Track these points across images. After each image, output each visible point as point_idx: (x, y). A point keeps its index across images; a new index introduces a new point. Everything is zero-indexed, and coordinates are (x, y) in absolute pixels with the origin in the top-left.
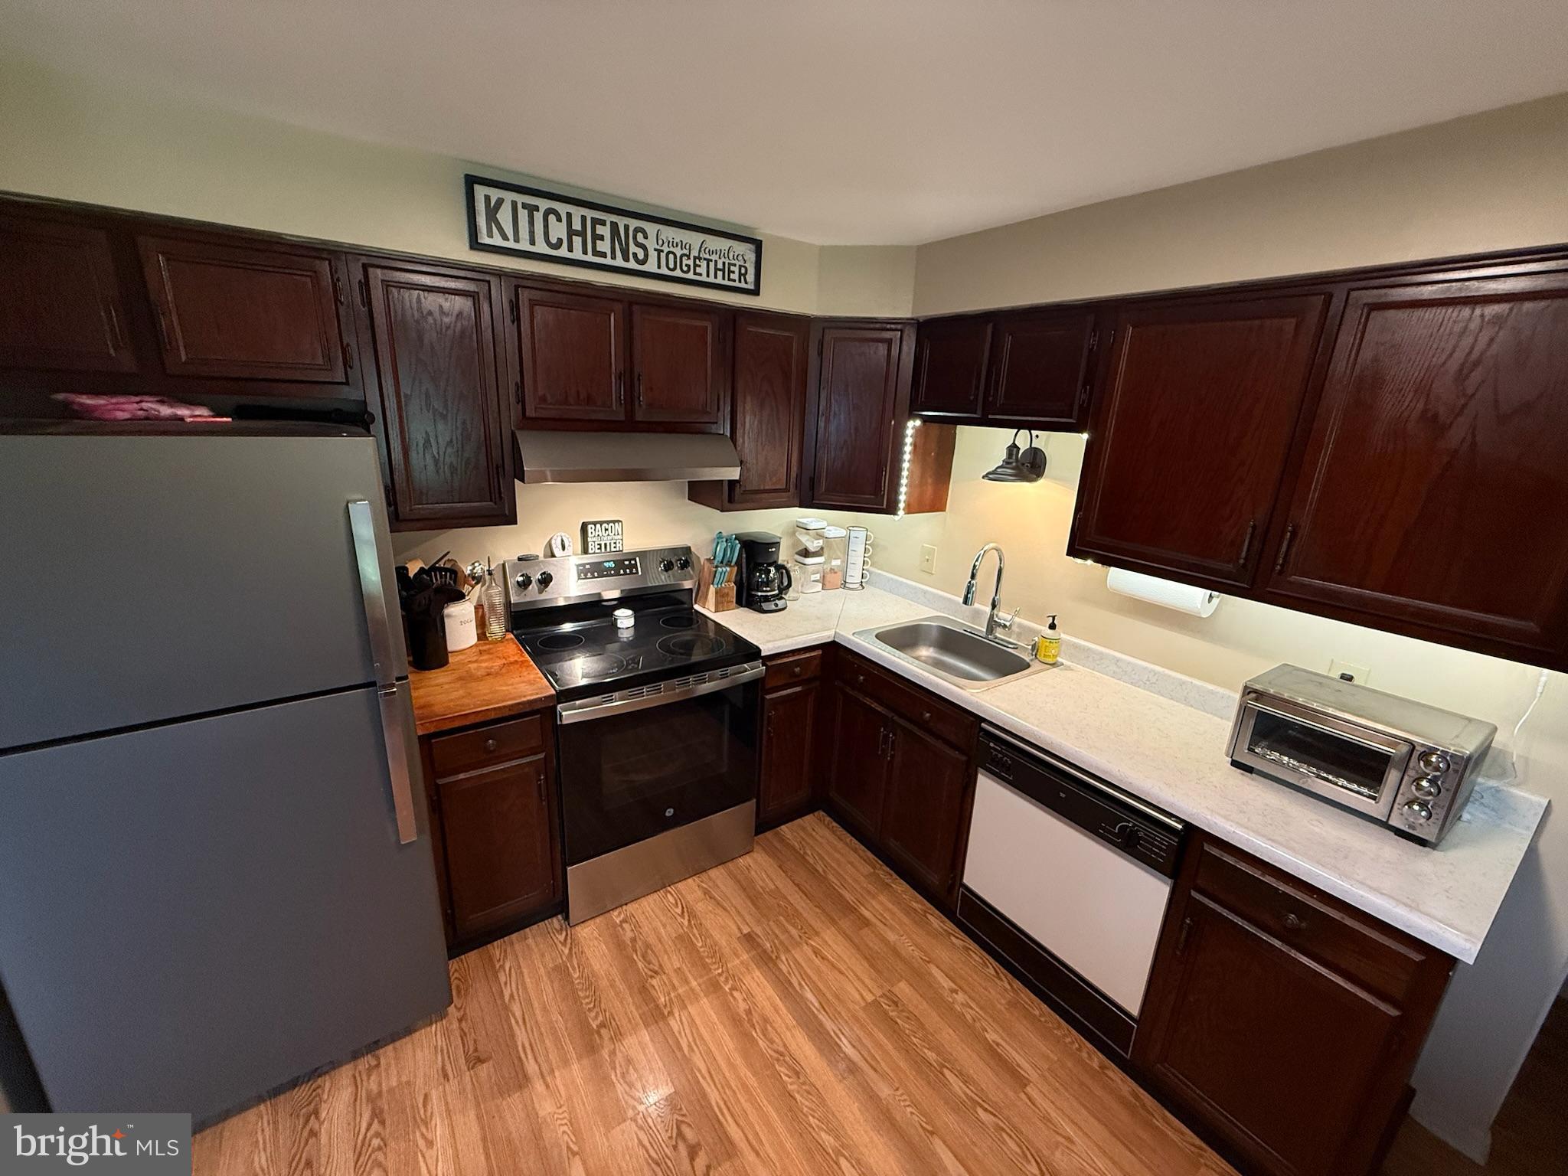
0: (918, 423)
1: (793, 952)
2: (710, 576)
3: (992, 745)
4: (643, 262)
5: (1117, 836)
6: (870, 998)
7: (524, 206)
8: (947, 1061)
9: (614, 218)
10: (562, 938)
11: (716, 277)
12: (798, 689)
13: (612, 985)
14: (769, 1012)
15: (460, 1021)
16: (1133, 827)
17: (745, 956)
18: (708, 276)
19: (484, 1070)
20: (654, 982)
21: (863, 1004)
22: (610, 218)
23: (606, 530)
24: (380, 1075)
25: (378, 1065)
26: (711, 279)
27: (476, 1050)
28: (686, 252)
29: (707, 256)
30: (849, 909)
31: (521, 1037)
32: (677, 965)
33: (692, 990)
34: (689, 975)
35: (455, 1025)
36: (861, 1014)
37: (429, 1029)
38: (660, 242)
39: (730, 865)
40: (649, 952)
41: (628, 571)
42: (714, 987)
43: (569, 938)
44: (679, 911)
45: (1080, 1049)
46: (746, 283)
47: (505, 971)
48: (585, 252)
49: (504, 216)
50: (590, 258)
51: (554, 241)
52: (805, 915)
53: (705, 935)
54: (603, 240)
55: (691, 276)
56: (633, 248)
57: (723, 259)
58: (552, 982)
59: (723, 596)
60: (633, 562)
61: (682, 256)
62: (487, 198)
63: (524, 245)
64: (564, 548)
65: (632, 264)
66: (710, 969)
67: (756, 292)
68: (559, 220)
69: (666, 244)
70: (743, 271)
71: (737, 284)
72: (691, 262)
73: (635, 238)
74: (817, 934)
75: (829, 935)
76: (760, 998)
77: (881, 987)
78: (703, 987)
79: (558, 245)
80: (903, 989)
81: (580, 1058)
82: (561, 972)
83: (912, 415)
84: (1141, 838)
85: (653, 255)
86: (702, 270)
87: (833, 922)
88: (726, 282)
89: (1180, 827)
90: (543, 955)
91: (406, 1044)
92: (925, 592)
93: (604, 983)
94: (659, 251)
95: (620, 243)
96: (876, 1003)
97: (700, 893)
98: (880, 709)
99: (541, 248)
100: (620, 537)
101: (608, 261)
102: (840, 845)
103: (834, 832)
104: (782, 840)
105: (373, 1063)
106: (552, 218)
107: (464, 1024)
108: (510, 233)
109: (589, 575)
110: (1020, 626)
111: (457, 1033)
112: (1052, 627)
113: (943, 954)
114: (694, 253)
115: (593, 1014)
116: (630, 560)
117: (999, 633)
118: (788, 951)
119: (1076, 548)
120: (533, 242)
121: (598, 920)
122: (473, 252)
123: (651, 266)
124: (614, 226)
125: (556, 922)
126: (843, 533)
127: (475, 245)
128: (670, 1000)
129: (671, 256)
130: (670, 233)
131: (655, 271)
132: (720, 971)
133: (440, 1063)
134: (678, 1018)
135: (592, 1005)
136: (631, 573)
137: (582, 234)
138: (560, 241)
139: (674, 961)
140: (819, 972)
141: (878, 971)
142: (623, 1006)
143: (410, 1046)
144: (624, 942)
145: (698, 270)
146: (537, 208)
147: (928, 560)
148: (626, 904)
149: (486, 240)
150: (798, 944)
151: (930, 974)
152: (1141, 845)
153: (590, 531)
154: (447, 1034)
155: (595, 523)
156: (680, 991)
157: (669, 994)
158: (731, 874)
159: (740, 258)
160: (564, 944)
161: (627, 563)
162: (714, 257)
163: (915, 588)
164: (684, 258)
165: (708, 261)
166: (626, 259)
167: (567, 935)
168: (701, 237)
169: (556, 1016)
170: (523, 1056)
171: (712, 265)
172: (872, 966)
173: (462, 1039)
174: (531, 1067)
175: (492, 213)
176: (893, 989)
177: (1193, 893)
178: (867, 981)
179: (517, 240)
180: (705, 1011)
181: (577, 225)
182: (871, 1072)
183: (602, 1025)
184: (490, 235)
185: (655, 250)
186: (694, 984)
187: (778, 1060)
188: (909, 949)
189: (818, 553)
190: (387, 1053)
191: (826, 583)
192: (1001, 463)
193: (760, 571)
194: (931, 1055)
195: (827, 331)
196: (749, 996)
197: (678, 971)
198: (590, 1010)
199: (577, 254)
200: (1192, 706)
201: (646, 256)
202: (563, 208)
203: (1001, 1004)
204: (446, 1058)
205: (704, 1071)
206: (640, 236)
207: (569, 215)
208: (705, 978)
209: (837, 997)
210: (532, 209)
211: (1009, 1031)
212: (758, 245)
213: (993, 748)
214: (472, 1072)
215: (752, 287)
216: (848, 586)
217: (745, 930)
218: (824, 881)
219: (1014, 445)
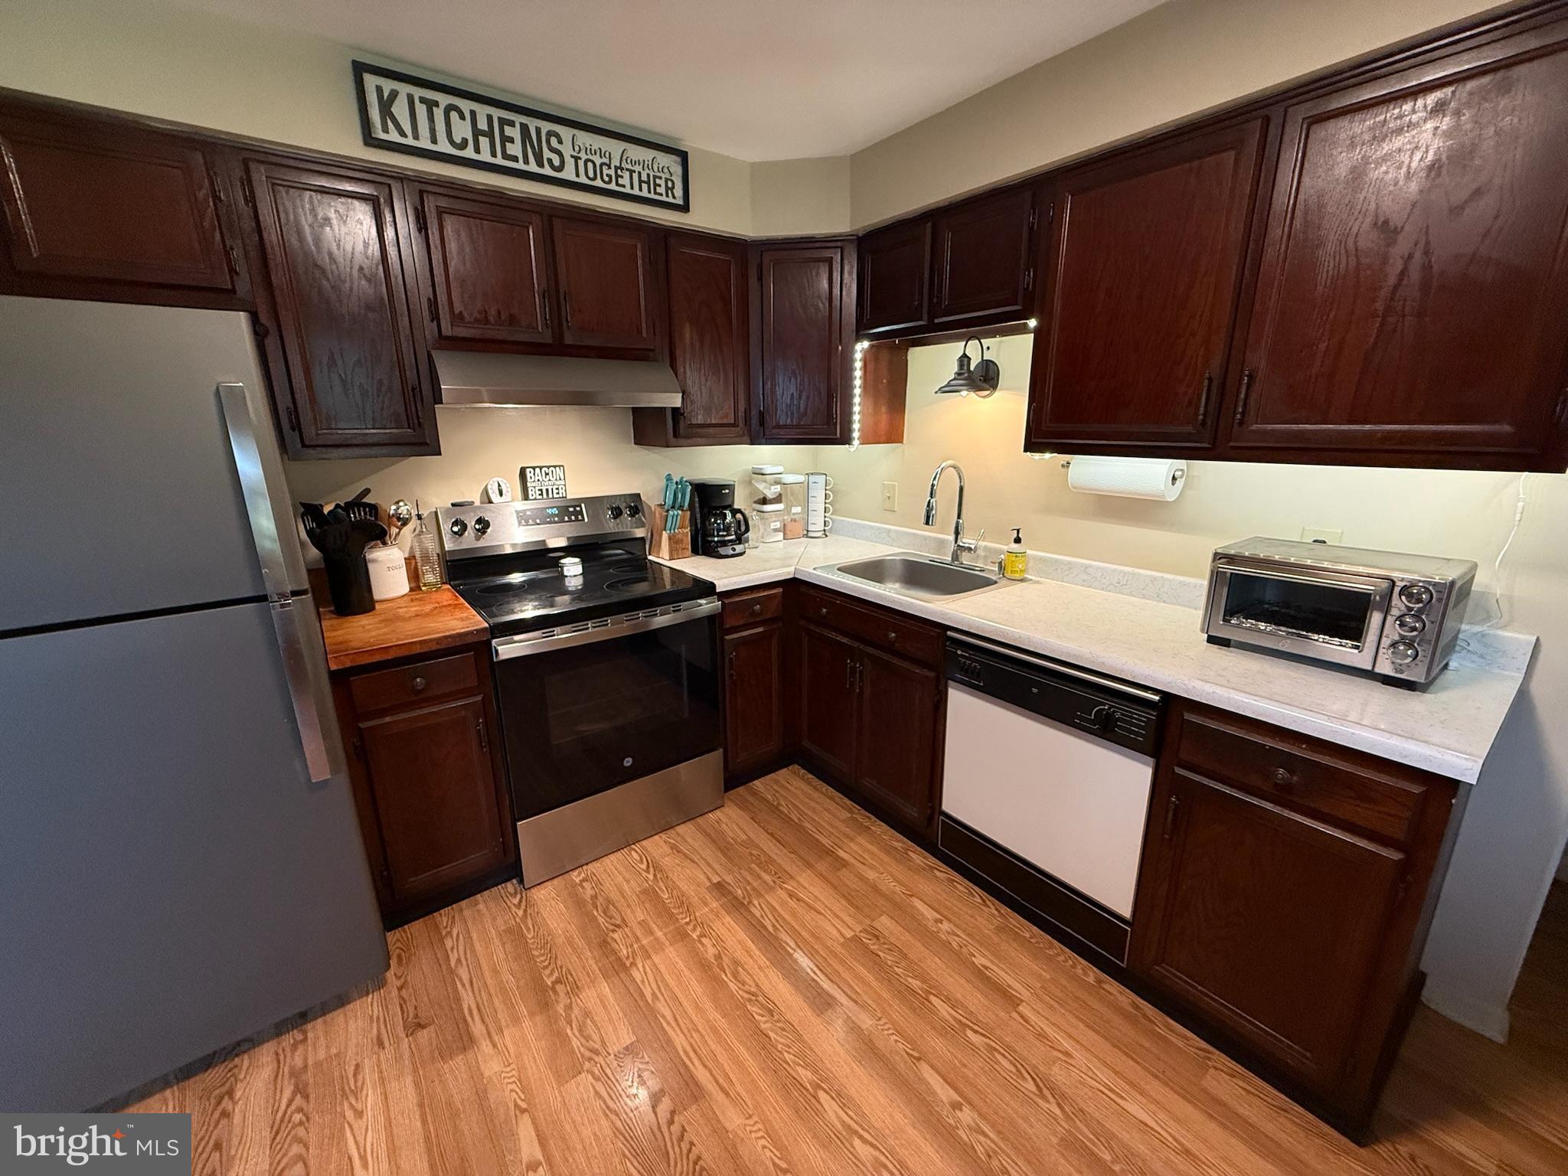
0: (866, 344)
1: (767, 897)
2: (661, 521)
3: (959, 652)
4: (560, 169)
5: (1093, 722)
6: (849, 934)
7: (422, 100)
8: (934, 988)
9: (524, 119)
10: (516, 901)
11: (641, 190)
12: (760, 629)
13: (571, 941)
14: (740, 954)
15: (400, 989)
16: (1109, 709)
17: (715, 904)
18: (632, 188)
19: (423, 1035)
20: (616, 936)
21: (842, 940)
22: (519, 119)
23: (547, 474)
24: (306, 1050)
25: (305, 1039)
26: (636, 192)
27: (416, 1016)
28: (606, 161)
29: (629, 167)
30: (829, 853)
31: (468, 1000)
32: (641, 916)
33: (657, 939)
34: (654, 926)
35: (395, 993)
36: (839, 949)
37: (364, 999)
38: (577, 148)
39: (700, 820)
40: (611, 906)
41: (573, 518)
42: (682, 935)
43: (524, 900)
44: (644, 867)
45: (1074, 966)
46: (674, 197)
47: (452, 938)
48: (494, 155)
49: (400, 110)
50: (499, 161)
51: (458, 140)
52: (779, 861)
53: (672, 887)
54: (513, 142)
55: (613, 186)
56: (547, 154)
57: (647, 171)
58: (504, 944)
59: (677, 542)
60: (578, 509)
61: (602, 165)
62: (379, 89)
63: (425, 143)
64: (501, 494)
65: (547, 171)
66: (677, 919)
67: (685, 208)
68: (462, 117)
69: (583, 152)
70: (670, 184)
71: (664, 198)
72: (612, 172)
73: (548, 142)
74: (792, 878)
75: (805, 877)
76: (731, 943)
77: (861, 923)
78: (669, 936)
79: (464, 144)
80: (884, 923)
81: (532, 1014)
82: (515, 935)
83: (859, 336)
84: (1118, 720)
85: (570, 163)
86: (625, 181)
87: (809, 865)
88: (652, 196)
89: (1157, 698)
90: (494, 919)
91: (338, 1017)
92: (889, 531)
93: (561, 940)
94: (577, 159)
95: (532, 147)
96: (856, 939)
97: (667, 849)
98: (845, 640)
99: (444, 147)
100: (562, 482)
101: (520, 166)
102: (816, 795)
103: (809, 783)
104: (755, 794)
105: (300, 1037)
106: (454, 115)
107: (404, 992)
108: (407, 128)
109: (531, 522)
110: (986, 548)
111: (396, 1001)
112: (1018, 540)
113: (925, 886)
114: (615, 162)
115: (547, 972)
116: (574, 507)
117: (966, 559)
118: (760, 895)
119: (1033, 444)
120: (434, 141)
121: (555, 881)
122: (367, 148)
123: (568, 174)
124: (525, 129)
125: (510, 886)
126: (802, 478)
127: (370, 140)
128: (634, 952)
129: (590, 165)
130: (585, 139)
131: (572, 177)
132: (688, 920)
133: (375, 1031)
134: (641, 969)
135: (547, 963)
136: (577, 520)
137: (490, 134)
138: (465, 142)
139: (638, 914)
140: (794, 914)
141: (857, 908)
142: (584, 961)
143: (341, 1018)
144: (585, 900)
145: (621, 181)
146: (436, 104)
147: (889, 498)
148: (587, 864)
149: (383, 136)
150: (772, 889)
151: (913, 907)
152: (1120, 727)
153: (528, 475)
154: (385, 1005)
155: (534, 468)
156: (644, 942)
157: (631, 946)
158: (700, 829)
159: (666, 170)
160: (518, 906)
161: (571, 509)
162: (637, 168)
163: (879, 528)
164: (604, 168)
165: (632, 172)
166: (540, 164)
167: (522, 897)
168: (623, 145)
169: (507, 977)
170: (469, 1019)
171: (635, 176)
172: (852, 904)
173: (401, 1007)
174: (477, 1028)
175: (386, 105)
176: (874, 924)
177: (1178, 770)
178: (847, 919)
179: (416, 137)
180: (671, 959)
181: (483, 125)
182: (849, 1003)
183: (558, 981)
184: (386, 130)
185: (572, 156)
186: (659, 934)
187: (750, 1000)
188: (888, 885)
189: (778, 499)
190: (316, 1029)
191: (788, 532)
192: (953, 375)
193: (715, 515)
194: (915, 983)
195: (765, 255)
196: (719, 940)
197: (642, 924)
198: (546, 967)
199: (485, 156)
200: (1165, 602)
201: (563, 162)
202: (466, 105)
203: (989, 930)
204: (382, 1026)
205: (670, 1018)
206: (554, 141)
207: (473, 113)
208: (672, 928)
209: (813, 935)
210: (431, 105)
211: (998, 955)
212: (684, 157)
213: (961, 656)
214: (410, 1038)
215: (681, 202)
216: (810, 534)
217: (716, 879)
218: (799, 829)
219: (965, 355)
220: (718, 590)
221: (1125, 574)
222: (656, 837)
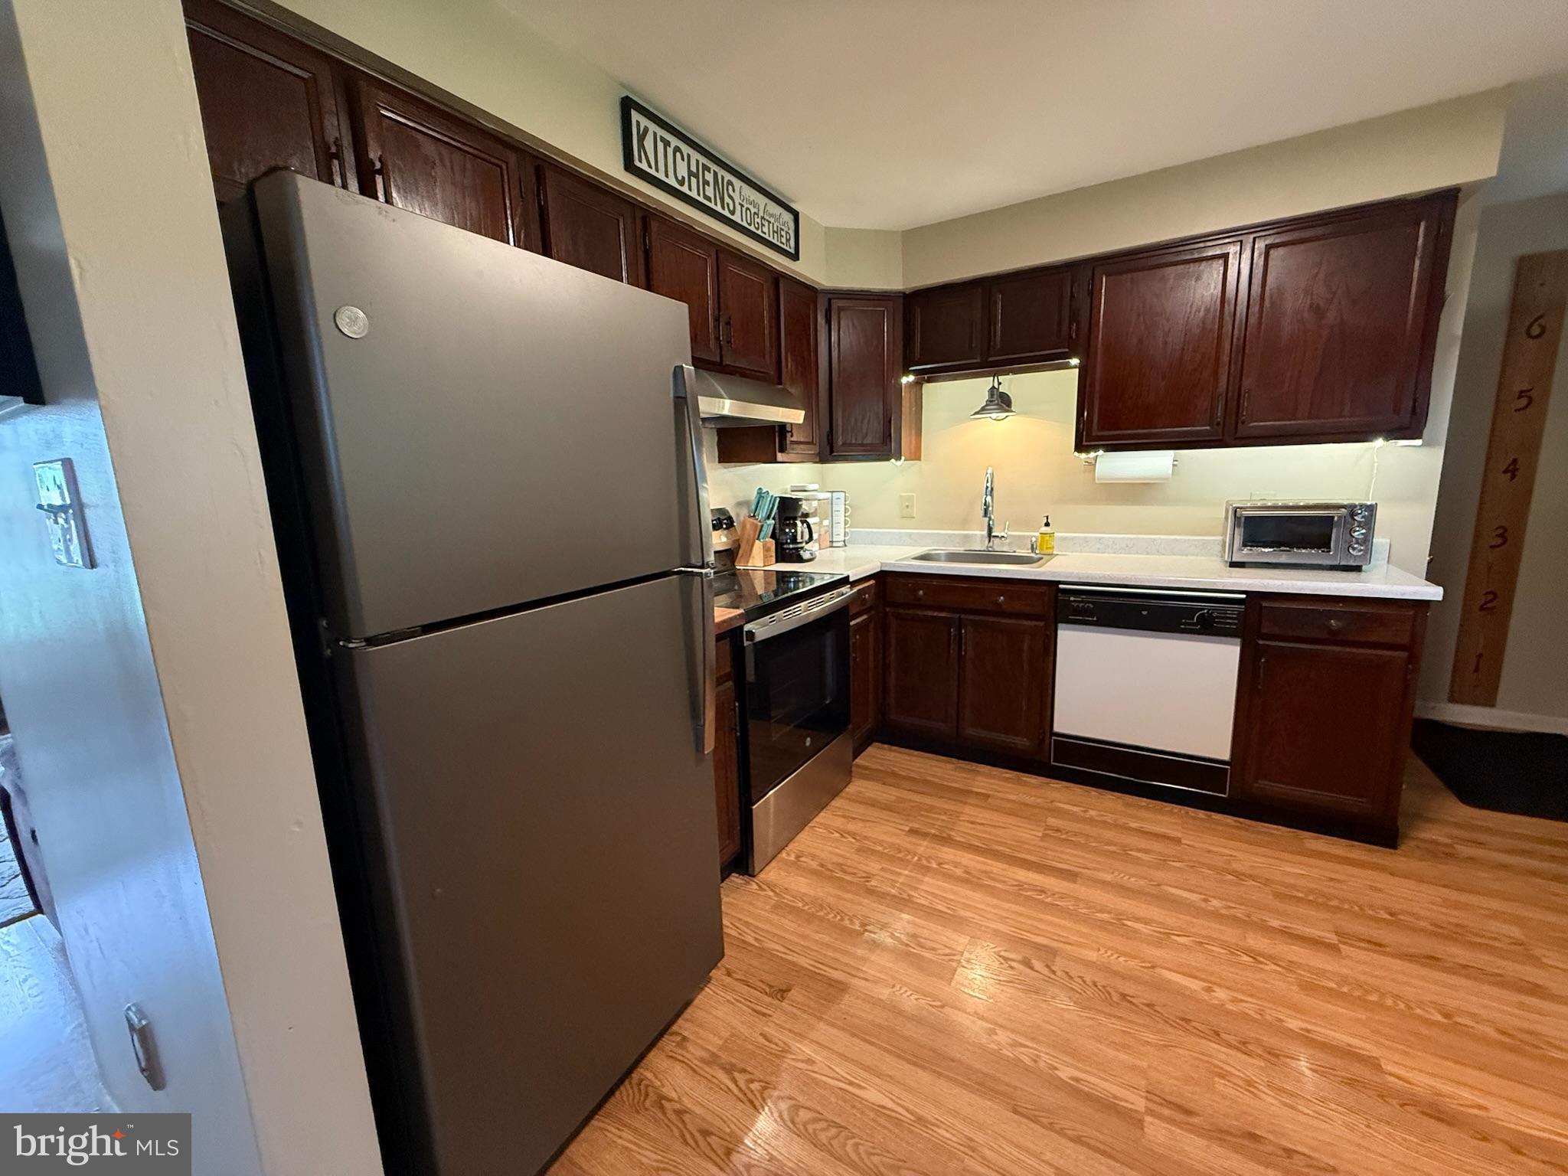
0: (911, 378)
1: (956, 828)
2: (755, 531)
3: (1072, 599)
4: (733, 212)
5: (1194, 625)
6: (1040, 834)
7: (663, 139)
8: (1125, 848)
9: (716, 168)
10: (754, 887)
11: (774, 238)
12: (865, 617)
13: (839, 898)
14: (980, 866)
15: (729, 974)
16: (1208, 612)
17: (925, 844)
18: (769, 236)
19: (795, 994)
20: (873, 883)
21: (1038, 838)
22: (713, 167)
24: (697, 1044)
25: (685, 1039)
26: (771, 239)
27: (771, 987)
28: (757, 211)
29: (768, 218)
30: (967, 792)
31: (804, 962)
32: (878, 866)
33: (909, 876)
34: (895, 869)
35: (728, 980)
36: (1042, 844)
37: (703, 993)
38: (743, 198)
39: (843, 794)
40: (845, 867)
42: (925, 870)
43: (761, 884)
44: (837, 835)
46: (790, 247)
48: (699, 194)
49: (649, 143)
50: (701, 199)
51: (680, 178)
52: (938, 805)
53: (880, 843)
54: (709, 185)
55: (759, 232)
56: (727, 199)
57: (777, 223)
58: (784, 917)
59: (767, 550)
61: (754, 214)
62: (638, 123)
63: (661, 176)
65: (726, 213)
66: (908, 860)
67: (795, 257)
68: (683, 159)
69: (745, 200)
70: (788, 237)
71: (784, 247)
72: (759, 220)
73: (728, 189)
74: (960, 812)
75: (968, 810)
76: (965, 862)
77: (1039, 826)
78: (916, 872)
79: (682, 181)
80: (1052, 821)
82: (784, 908)
83: (906, 372)
84: (1217, 617)
85: (738, 207)
86: (765, 229)
87: (965, 803)
88: (779, 244)
89: (1244, 596)
90: (751, 904)
91: (694, 1012)
92: (910, 535)
93: (831, 900)
94: (742, 206)
95: (719, 192)
96: (1045, 835)
97: (841, 820)
98: (943, 614)
99: (671, 181)
101: (712, 205)
102: (914, 759)
103: (899, 752)
104: (866, 768)
105: (679, 1039)
106: (678, 154)
107: (736, 976)
108: (652, 160)
111: (737, 983)
112: (1047, 524)
113: (1055, 795)
114: (762, 213)
115: (847, 922)
118: (951, 829)
119: (1082, 444)
120: (667, 176)
121: (773, 864)
122: (627, 173)
123: (736, 218)
124: (715, 174)
125: (736, 878)
126: (829, 495)
127: (629, 166)
128: (900, 889)
129: (748, 212)
130: (749, 191)
131: (739, 221)
132: (916, 858)
133: (744, 1008)
134: (921, 897)
135: (839, 917)
137: (696, 176)
138: (683, 178)
139: (874, 866)
140: (985, 832)
141: (1025, 818)
142: (870, 906)
143: (699, 1012)
144: (815, 869)
145: (763, 229)
146: (670, 144)
147: (907, 506)
148: (787, 846)
149: (637, 164)
150: (955, 823)
151: (1060, 808)
152: (1216, 623)
154: (730, 990)
156: (901, 880)
157: (894, 886)
158: (851, 800)
159: (786, 224)
160: (762, 890)
162: (772, 220)
163: (899, 533)
164: (755, 216)
165: (769, 222)
166: (723, 208)
167: (757, 883)
168: (766, 200)
170: (821, 972)
171: (771, 226)
172: (1018, 816)
173: (748, 986)
174: (836, 975)
175: (642, 138)
176: (1047, 824)
177: (1261, 642)
178: (1027, 826)
179: (657, 170)
180: (936, 885)
182: (1086, 871)
183: (863, 925)
184: (640, 161)
186: (906, 872)
187: (1021, 890)
188: (1031, 800)
190: (682, 1026)
192: (985, 404)
193: (788, 525)
194: (1111, 848)
195: (833, 301)
196: (957, 865)
197: (883, 869)
198: (842, 920)
199: (694, 194)
201: (734, 207)
202: (686, 149)
203: (1120, 807)
204: (749, 1004)
205: (979, 918)
206: (730, 187)
207: (689, 156)
208: (910, 867)
209: (1016, 841)
210: (667, 144)
211: (1137, 818)
212: (796, 215)
213: (1074, 601)
214: (785, 1001)
215: (792, 251)
216: (835, 544)
217: (907, 829)
218: (925, 782)
219: (993, 387)
220: (851, 580)
221: (1131, 539)
222: (822, 814)
